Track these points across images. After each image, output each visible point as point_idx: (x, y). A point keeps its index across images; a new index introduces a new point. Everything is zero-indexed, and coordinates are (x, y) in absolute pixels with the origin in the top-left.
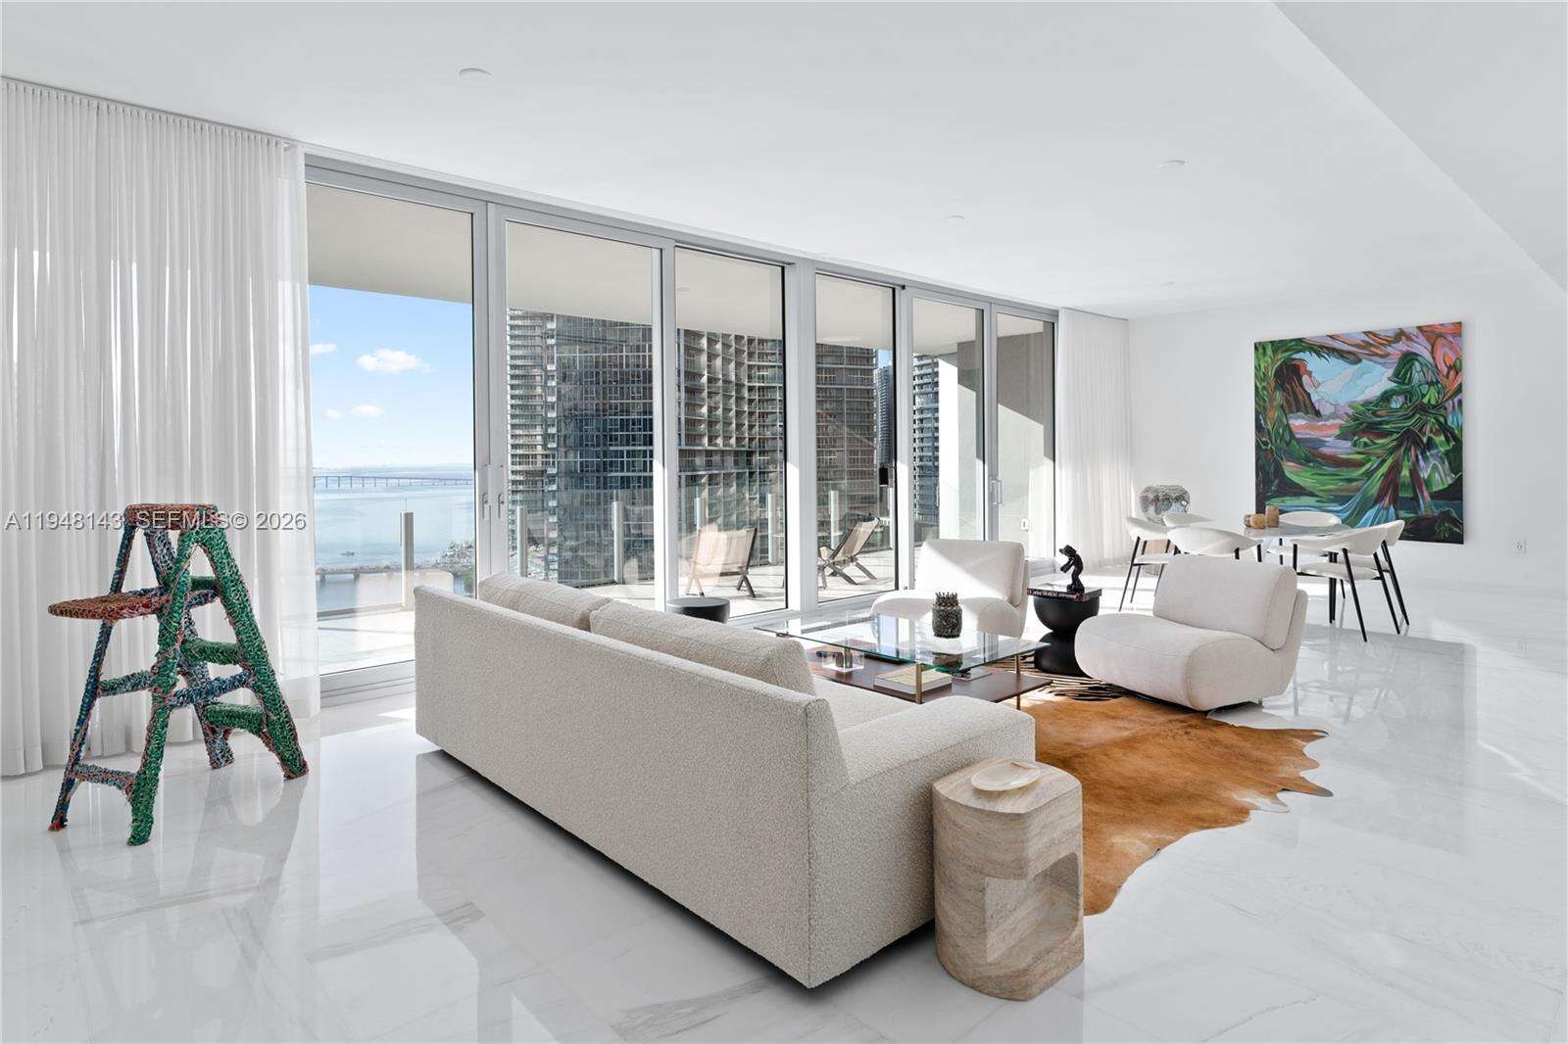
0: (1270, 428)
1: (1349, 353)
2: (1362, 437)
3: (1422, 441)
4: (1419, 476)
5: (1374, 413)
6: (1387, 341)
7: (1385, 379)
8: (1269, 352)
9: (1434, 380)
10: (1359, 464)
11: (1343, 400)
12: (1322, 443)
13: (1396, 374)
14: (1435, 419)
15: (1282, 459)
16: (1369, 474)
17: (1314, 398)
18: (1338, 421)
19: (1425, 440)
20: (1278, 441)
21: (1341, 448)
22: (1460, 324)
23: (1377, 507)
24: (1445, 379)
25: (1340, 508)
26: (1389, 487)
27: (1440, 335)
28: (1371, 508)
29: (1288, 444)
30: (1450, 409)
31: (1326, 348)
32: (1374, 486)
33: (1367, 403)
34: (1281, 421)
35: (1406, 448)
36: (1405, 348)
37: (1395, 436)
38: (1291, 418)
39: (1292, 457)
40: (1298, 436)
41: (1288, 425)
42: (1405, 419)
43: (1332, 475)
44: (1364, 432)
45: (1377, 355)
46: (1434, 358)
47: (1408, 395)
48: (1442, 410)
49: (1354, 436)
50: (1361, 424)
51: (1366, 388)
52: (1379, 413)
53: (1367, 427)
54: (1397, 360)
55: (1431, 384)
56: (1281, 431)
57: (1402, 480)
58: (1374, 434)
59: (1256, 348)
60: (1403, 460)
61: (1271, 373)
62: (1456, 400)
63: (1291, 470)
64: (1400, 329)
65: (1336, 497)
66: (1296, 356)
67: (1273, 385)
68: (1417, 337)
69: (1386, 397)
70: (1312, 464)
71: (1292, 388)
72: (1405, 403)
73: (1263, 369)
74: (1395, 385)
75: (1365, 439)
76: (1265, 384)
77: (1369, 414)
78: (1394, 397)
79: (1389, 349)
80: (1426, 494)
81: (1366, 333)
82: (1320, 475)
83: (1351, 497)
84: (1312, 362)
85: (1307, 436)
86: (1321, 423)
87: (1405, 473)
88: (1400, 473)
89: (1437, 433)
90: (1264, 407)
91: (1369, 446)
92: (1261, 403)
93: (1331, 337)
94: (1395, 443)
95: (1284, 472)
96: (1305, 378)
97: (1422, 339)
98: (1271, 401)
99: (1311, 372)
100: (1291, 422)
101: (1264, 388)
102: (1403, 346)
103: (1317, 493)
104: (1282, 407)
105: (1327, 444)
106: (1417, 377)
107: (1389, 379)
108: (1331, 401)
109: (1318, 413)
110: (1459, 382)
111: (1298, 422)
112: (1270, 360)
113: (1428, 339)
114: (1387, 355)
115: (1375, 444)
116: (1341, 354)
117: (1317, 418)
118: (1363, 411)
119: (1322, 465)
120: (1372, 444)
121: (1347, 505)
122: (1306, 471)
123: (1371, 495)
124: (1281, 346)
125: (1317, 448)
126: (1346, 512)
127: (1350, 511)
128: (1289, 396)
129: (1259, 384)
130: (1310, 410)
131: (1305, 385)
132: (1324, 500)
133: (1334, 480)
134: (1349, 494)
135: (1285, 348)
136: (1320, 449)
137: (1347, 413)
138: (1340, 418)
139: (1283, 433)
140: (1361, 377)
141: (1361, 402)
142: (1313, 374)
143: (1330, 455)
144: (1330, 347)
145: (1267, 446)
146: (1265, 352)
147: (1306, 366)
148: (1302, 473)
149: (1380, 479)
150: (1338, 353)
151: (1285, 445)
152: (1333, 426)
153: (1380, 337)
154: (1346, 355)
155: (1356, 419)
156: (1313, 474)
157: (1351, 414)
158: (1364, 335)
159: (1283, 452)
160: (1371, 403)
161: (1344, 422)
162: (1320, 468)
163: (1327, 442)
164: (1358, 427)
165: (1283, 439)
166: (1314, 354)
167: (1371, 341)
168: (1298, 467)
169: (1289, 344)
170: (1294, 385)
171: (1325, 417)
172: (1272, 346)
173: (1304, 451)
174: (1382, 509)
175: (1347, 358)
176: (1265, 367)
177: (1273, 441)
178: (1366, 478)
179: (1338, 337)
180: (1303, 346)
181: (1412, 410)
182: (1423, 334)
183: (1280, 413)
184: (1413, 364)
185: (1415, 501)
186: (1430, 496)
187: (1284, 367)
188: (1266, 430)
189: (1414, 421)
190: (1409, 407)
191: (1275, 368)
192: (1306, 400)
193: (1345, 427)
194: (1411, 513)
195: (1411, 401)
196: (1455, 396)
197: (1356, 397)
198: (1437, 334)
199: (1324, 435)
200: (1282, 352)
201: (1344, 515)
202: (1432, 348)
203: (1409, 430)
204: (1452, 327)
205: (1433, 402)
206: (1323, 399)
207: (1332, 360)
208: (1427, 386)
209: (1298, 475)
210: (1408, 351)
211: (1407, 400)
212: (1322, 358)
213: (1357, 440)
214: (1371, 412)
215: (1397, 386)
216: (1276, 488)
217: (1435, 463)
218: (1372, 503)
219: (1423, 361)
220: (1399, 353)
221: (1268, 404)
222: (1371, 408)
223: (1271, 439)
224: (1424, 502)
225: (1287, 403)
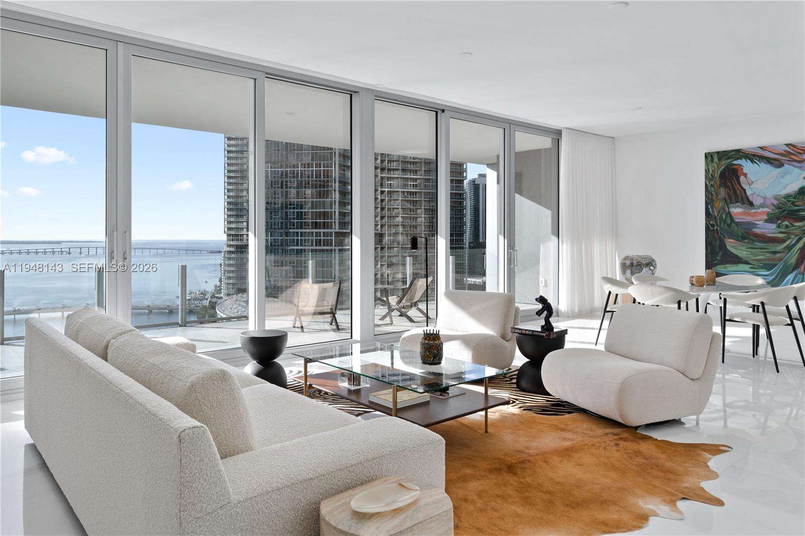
0: (716, 214)
1: (776, 160)
2: (785, 221)
5: (793, 204)
6: (802, 150)
8: (716, 159)
10: (782, 241)
11: (770, 193)
12: (754, 226)
15: (724, 237)
16: (789, 248)
17: (749, 193)
18: (766, 209)
20: (722, 224)
21: (769, 229)
23: (795, 272)
25: (768, 273)
26: (803, 258)
28: (791, 272)
29: (729, 226)
31: (757, 156)
32: (793, 257)
33: (787, 196)
34: (724, 210)
38: (733, 207)
39: (732, 236)
40: (736, 220)
41: (729, 212)
43: (761, 249)
44: (785, 218)
45: (795, 161)
49: (779, 220)
50: (785, 211)
51: (787, 185)
52: (797, 203)
53: (787, 214)
56: (724, 216)
58: (793, 218)
59: (706, 157)
61: (717, 175)
63: (732, 244)
65: (765, 264)
66: (735, 162)
67: (718, 183)
69: (802, 191)
70: (746, 241)
71: (733, 186)
73: (710, 173)
75: (786, 223)
76: (712, 183)
77: (789, 204)
79: (804, 157)
81: (787, 145)
82: (753, 248)
83: (775, 265)
84: (747, 166)
85: (744, 220)
86: (754, 211)
90: (712, 199)
91: (789, 227)
92: (710, 196)
93: (761, 148)
95: (726, 247)
96: (742, 178)
98: (717, 195)
99: (746, 174)
100: (732, 210)
101: (712, 186)
103: (750, 262)
104: (725, 199)
105: (758, 226)
108: (762, 195)
109: (751, 204)
111: (736, 210)
112: (716, 165)
115: (795, 226)
116: (768, 160)
117: (750, 207)
118: (785, 203)
119: (754, 241)
120: (791, 226)
121: (772, 271)
122: (743, 246)
123: (790, 264)
124: (725, 155)
125: (751, 230)
126: (770, 276)
127: (775, 275)
128: (729, 192)
129: (708, 183)
130: (746, 201)
131: (741, 183)
132: (755, 267)
133: (762, 252)
134: (774, 263)
135: (727, 157)
136: (753, 230)
137: (772, 204)
138: (767, 207)
139: (725, 218)
140: (783, 177)
141: (783, 196)
142: (748, 176)
143: (761, 234)
144: (761, 156)
145: (714, 227)
146: (712, 161)
147: (742, 169)
148: (740, 248)
149: (797, 252)
150: (766, 160)
151: (727, 227)
152: (763, 213)
153: (799, 148)
154: (772, 161)
155: (779, 208)
156: (748, 248)
157: (776, 204)
158: (785, 146)
159: (726, 232)
160: (792, 196)
161: (770, 210)
162: (753, 244)
163: (757, 224)
164: (781, 214)
165: (725, 222)
166: (748, 161)
167: (791, 151)
168: (736, 243)
169: (731, 154)
170: (734, 184)
171: (756, 207)
172: (718, 155)
173: (740, 231)
174: (799, 273)
175: (773, 164)
176: (712, 171)
177: (719, 224)
178: (787, 251)
179: (767, 148)
180: (740, 155)
183: (723, 204)
187: (727, 170)
188: (713, 216)
191: (720, 171)
192: (742, 194)
193: (770, 213)
197: (780, 192)
199: (756, 219)
200: (725, 160)
201: (771, 278)
206: (755, 193)
207: (762, 165)
209: (736, 249)
212: (755, 164)
213: (780, 223)
214: (791, 202)
216: (720, 258)
218: (792, 269)
221: (714, 197)
222: (791, 200)
223: (716, 222)
225: (728, 196)
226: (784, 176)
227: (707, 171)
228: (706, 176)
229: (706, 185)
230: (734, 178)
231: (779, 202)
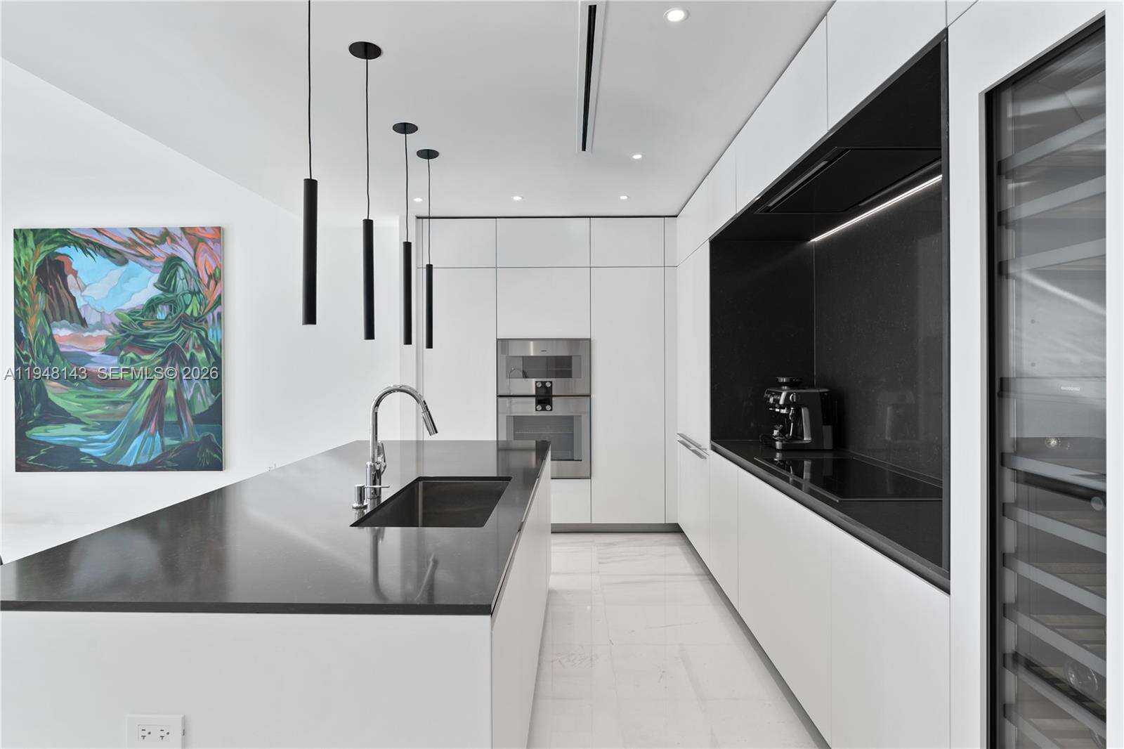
0: (31, 339)
1: (116, 251)
2: (130, 352)
3: (185, 357)
4: (183, 397)
5: (140, 324)
6: (152, 240)
7: (151, 285)
8: (31, 241)
9: (196, 289)
10: (126, 384)
11: (111, 306)
12: (88, 359)
13: (162, 280)
14: (198, 334)
16: (136, 395)
17: (80, 303)
18: (105, 333)
19: (188, 356)
20: (41, 355)
21: (107, 365)
22: (218, 227)
23: (143, 434)
24: (207, 289)
25: (107, 436)
26: (155, 412)
27: (202, 240)
28: (139, 435)
29: (52, 358)
30: (210, 322)
31: (92, 243)
32: (141, 409)
33: (133, 312)
34: (44, 332)
35: (170, 366)
36: (170, 251)
37: (161, 351)
38: (57, 327)
40: (62, 350)
41: (51, 335)
42: (170, 332)
43: (98, 397)
44: (130, 347)
45: (143, 256)
46: (196, 266)
47: (173, 304)
48: (203, 323)
49: (121, 350)
50: (128, 336)
51: (133, 294)
52: (145, 324)
53: (133, 340)
54: (162, 264)
55: (193, 293)
56: (44, 342)
57: (167, 402)
58: (140, 348)
59: (16, 236)
61: (33, 270)
62: (216, 313)
63: (57, 391)
64: (165, 228)
65: (103, 423)
66: (60, 250)
67: (35, 284)
68: (181, 239)
69: (152, 306)
70: (77, 384)
72: (169, 314)
74: (161, 292)
75: (131, 355)
76: (25, 283)
77: (135, 325)
78: (160, 307)
79: (155, 251)
80: (189, 418)
81: (133, 230)
82: (85, 397)
83: (117, 423)
84: (77, 259)
85: (73, 350)
86: (87, 334)
87: (170, 394)
88: (165, 394)
89: (198, 349)
90: (24, 311)
91: (136, 362)
92: (22, 307)
93: (97, 230)
94: (160, 360)
95: (47, 394)
96: (70, 278)
97: (185, 243)
98: (33, 305)
99: (77, 272)
100: (55, 331)
101: (24, 287)
102: (167, 249)
103: (82, 420)
104: (45, 312)
105: (93, 359)
106: (181, 285)
107: (155, 285)
108: (99, 309)
109: (83, 322)
110: (218, 294)
111: (62, 332)
112: (31, 253)
113: (191, 243)
114: (150, 258)
115: (142, 360)
116: (108, 252)
117: (82, 328)
118: (130, 322)
119: (87, 384)
120: (137, 360)
121: (113, 433)
122: (71, 392)
123: (136, 421)
124: (44, 237)
126: (113, 441)
127: (117, 440)
128: (52, 301)
129: (18, 283)
130: (76, 317)
131: (69, 287)
132: (90, 427)
133: (99, 403)
134: (116, 420)
135: (48, 239)
136: (86, 366)
137: (113, 323)
138: (105, 329)
139: (46, 344)
140: (127, 280)
141: (127, 312)
142: (79, 275)
144: (97, 244)
145: (27, 360)
146: (25, 244)
147: (71, 264)
148: (67, 396)
149: (145, 402)
150: (105, 251)
151: (48, 360)
152: (99, 338)
153: (146, 235)
154: (112, 254)
155: (121, 330)
156: (80, 397)
157: (118, 324)
158: (130, 231)
160: (138, 312)
161: (110, 334)
162: (85, 389)
163: (92, 357)
164: (125, 340)
165: (45, 352)
166: (79, 249)
167: (138, 240)
168: (61, 388)
169: (53, 236)
170: (58, 287)
171: (91, 327)
172: (34, 236)
174: (149, 435)
175: (114, 258)
176: (25, 261)
177: (36, 354)
178: (132, 400)
179: (105, 231)
180: (68, 239)
181: (177, 322)
182: (187, 238)
183: (42, 321)
184: (177, 270)
185: (179, 426)
186: (193, 420)
187: (47, 262)
188: (27, 341)
189: (177, 335)
190: (173, 319)
191: (37, 263)
192: (71, 305)
193: (110, 339)
194: (176, 440)
195: (175, 312)
196: (215, 309)
197: (122, 305)
198: (199, 238)
199: (90, 349)
200: (45, 245)
201: (111, 445)
202: (195, 254)
203: (173, 346)
204: (212, 231)
205: (195, 314)
206: (88, 304)
207: (99, 258)
208: (190, 295)
209: (62, 398)
210: (172, 254)
211: (171, 310)
212: (88, 255)
213: (124, 355)
214: (137, 322)
215: (162, 294)
216: (38, 415)
217: (197, 384)
218: (139, 430)
219: (186, 268)
220: (164, 256)
221: (29, 309)
222: (138, 318)
223: (32, 352)
224: (187, 426)
225: (50, 308)
226: (129, 279)
227: (17, 261)
228: (15, 269)
229: (16, 286)
230: (59, 277)
231: (121, 321)
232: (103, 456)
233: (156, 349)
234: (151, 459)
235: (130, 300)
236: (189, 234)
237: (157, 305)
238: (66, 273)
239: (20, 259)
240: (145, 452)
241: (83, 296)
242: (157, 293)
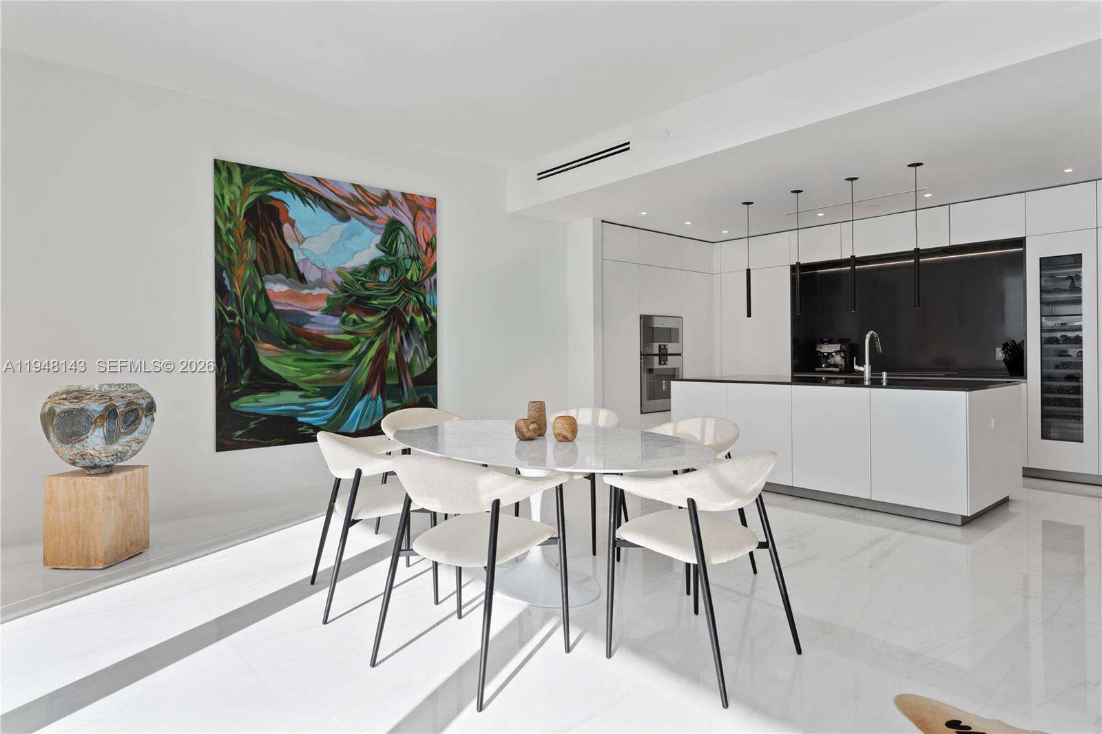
0: (239, 292)
1: (338, 206)
2: (352, 313)
3: (405, 320)
4: (403, 359)
5: (363, 285)
6: (374, 200)
7: (373, 246)
8: (237, 178)
9: (416, 255)
10: (347, 347)
11: (330, 264)
12: (307, 318)
13: (384, 242)
14: (417, 298)
15: (255, 339)
16: (358, 358)
17: (298, 257)
18: (325, 291)
19: (408, 319)
20: (250, 313)
21: (329, 326)
22: (435, 199)
23: (365, 398)
24: (424, 256)
25: (327, 403)
26: (376, 375)
27: (420, 208)
28: (361, 399)
29: (264, 317)
30: (428, 288)
31: (311, 192)
32: (363, 373)
33: (355, 272)
34: (254, 285)
35: (391, 330)
36: (391, 214)
37: (383, 314)
38: (270, 281)
39: (269, 337)
40: (277, 307)
41: (264, 290)
42: (392, 295)
43: (318, 360)
44: (353, 307)
45: (365, 215)
46: (415, 231)
47: (394, 267)
48: (422, 288)
49: (343, 310)
50: (350, 296)
51: (355, 253)
52: (367, 285)
53: (356, 301)
54: (384, 226)
55: (414, 259)
56: (254, 298)
57: (389, 365)
58: (362, 309)
59: (217, 168)
60: (390, 342)
61: (240, 211)
62: (432, 279)
63: (270, 354)
64: (387, 190)
65: (323, 388)
66: (275, 194)
67: (243, 229)
68: (402, 204)
69: (375, 266)
70: (294, 346)
71: (271, 242)
72: (391, 277)
73: (227, 203)
74: (383, 254)
75: (354, 316)
76: (230, 226)
77: (358, 285)
78: (382, 269)
79: (377, 212)
80: (409, 380)
81: (356, 186)
82: (305, 360)
83: (340, 388)
84: (296, 208)
85: (289, 308)
86: (306, 291)
87: (392, 356)
88: (387, 357)
89: (418, 314)
90: (229, 259)
91: (359, 324)
92: (226, 254)
94: (382, 322)
95: (258, 358)
96: (286, 228)
97: (405, 208)
98: (240, 252)
99: (294, 221)
100: (268, 286)
101: (229, 231)
102: (387, 212)
103: (300, 385)
104: (255, 262)
105: (312, 320)
106: (402, 249)
107: (377, 246)
108: (319, 265)
109: (302, 278)
110: (434, 262)
111: (277, 288)
112: (238, 192)
113: (411, 209)
114: (374, 218)
115: (366, 322)
116: (329, 206)
117: (301, 285)
118: (352, 281)
119: (306, 347)
120: (361, 323)
121: (335, 398)
122: (287, 356)
123: (360, 384)
124: (256, 176)
125: (301, 326)
126: (333, 408)
127: (338, 406)
128: (264, 250)
129: (221, 225)
130: (293, 273)
131: (286, 238)
132: (309, 394)
133: (319, 367)
134: (338, 385)
135: (259, 179)
136: (305, 326)
137: (334, 282)
138: (326, 287)
139: (257, 300)
140: (349, 238)
141: (350, 270)
142: (297, 225)
143: (316, 335)
144: (317, 194)
145: (234, 319)
146: (230, 179)
147: (287, 211)
148: (283, 360)
149: (367, 366)
150: (325, 202)
151: (260, 319)
152: (320, 296)
153: (369, 194)
154: (333, 208)
155: (344, 290)
156: (295, 360)
157: (339, 283)
158: (352, 187)
159: (258, 329)
160: (359, 272)
162: (306, 353)
163: (312, 317)
164: (347, 301)
165: (256, 309)
166: (297, 197)
167: (359, 197)
168: (276, 351)
169: (266, 176)
170: (273, 237)
171: (310, 285)
172: (242, 172)
173: (284, 329)
174: (371, 399)
175: (334, 212)
176: (231, 201)
177: (244, 312)
178: (355, 364)
179: (326, 182)
180: (284, 183)
181: (398, 286)
182: (406, 203)
183: (252, 272)
184: (398, 234)
185: (400, 388)
186: (413, 382)
187: (259, 206)
188: (233, 295)
189: (399, 298)
190: (395, 282)
191: (245, 205)
192: (287, 258)
193: (332, 299)
194: (397, 402)
195: (396, 276)
196: (432, 275)
197: (345, 263)
198: (418, 206)
199: (309, 308)
200: (255, 185)
201: (332, 412)
202: (414, 221)
203: (395, 309)
204: (429, 202)
205: (415, 279)
206: (308, 259)
207: (319, 210)
208: (410, 260)
209: (276, 362)
210: (394, 217)
211: (393, 273)
212: (307, 205)
213: (345, 316)
214: (359, 283)
215: (384, 256)
216: (247, 382)
217: (416, 346)
218: (361, 394)
219: (407, 233)
220: (385, 218)
221: (235, 257)
222: (360, 278)
223: (239, 309)
224: (408, 389)
225: (262, 258)
226: (352, 235)
227: (219, 197)
228: (216, 208)
229: (217, 230)
230: (273, 224)
231: (343, 281)
232: (323, 425)
233: (378, 311)
234: (373, 424)
235: (353, 258)
236: (409, 200)
237: (379, 267)
238: (281, 221)
239: (223, 197)
240: (367, 417)
241: (302, 249)
242: (379, 254)
